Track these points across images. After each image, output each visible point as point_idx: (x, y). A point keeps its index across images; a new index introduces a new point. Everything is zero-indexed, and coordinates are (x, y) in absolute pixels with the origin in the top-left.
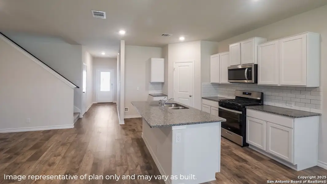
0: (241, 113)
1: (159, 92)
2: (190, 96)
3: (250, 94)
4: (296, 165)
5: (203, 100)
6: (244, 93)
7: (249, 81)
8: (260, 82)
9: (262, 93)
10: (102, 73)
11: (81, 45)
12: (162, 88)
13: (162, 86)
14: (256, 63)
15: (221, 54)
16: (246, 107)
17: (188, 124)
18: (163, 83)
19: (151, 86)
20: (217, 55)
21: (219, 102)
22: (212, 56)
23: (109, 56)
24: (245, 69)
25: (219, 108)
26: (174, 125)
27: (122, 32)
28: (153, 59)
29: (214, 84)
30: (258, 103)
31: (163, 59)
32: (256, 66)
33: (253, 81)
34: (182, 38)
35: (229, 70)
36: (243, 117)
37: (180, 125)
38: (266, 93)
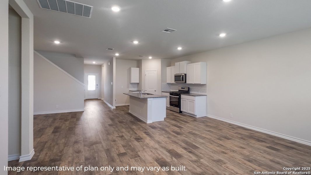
0: (178, 97)
1: (135, 89)
2: (155, 91)
3: (184, 88)
4: (196, 115)
5: (163, 93)
6: (182, 88)
7: (183, 82)
8: (187, 82)
9: (189, 88)
10: (89, 76)
11: (83, 58)
12: (138, 86)
13: (138, 85)
14: (185, 73)
15: (172, 67)
16: (181, 94)
17: (153, 98)
18: (138, 84)
19: (130, 85)
20: (170, 67)
21: (170, 93)
22: (167, 68)
23: (97, 64)
24: (181, 76)
25: (170, 96)
26: (148, 98)
27: (117, 55)
28: (132, 68)
29: (169, 84)
30: (187, 92)
31: (138, 69)
32: (186, 75)
33: (184, 82)
34: (150, 58)
35: (175, 76)
36: (179, 99)
37: (150, 98)
38: (190, 87)
